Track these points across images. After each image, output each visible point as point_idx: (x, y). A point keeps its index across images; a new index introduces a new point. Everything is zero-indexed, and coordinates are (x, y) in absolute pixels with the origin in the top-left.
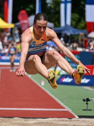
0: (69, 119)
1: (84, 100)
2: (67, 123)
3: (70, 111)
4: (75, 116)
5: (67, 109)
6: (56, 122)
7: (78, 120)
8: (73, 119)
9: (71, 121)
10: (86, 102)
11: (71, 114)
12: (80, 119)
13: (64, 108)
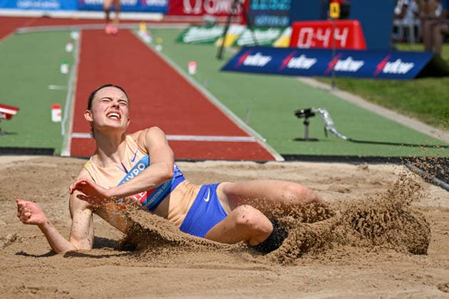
0: (258, 164)
1: (298, 114)
2: (253, 173)
3: (263, 142)
4: (274, 156)
5: (254, 137)
6: (225, 173)
7: (283, 167)
8: (270, 163)
9: (264, 168)
10: (303, 120)
11: (264, 150)
12: (287, 164)
13: (245, 134)
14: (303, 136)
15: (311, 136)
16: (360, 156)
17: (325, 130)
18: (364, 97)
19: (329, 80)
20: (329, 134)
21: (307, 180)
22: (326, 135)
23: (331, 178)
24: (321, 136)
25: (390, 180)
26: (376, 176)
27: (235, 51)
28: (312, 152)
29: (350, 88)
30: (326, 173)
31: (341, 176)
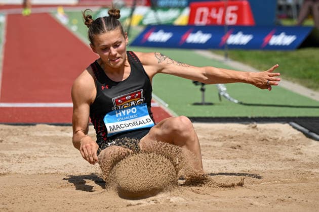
3: (166, 107)
5: (158, 103)
11: (166, 114)
14: (200, 101)
15: (207, 100)
16: (250, 116)
17: (219, 95)
18: (253, 65)
19: (223, 52)
20: (222, 98)
21: (204, 138)
22: (220, 99)
23: (225, 137)
24: (215, 100)
25: (276, 137)
26: (264, 133)
27: (140, 30)
28: (208, 115)
29: (241, 59)
30: (220, 132)
31: (233, 135)
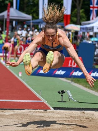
0: (44, 111)
1: (59, 92)
2: (42, 114)
3: (46, 102)
4: (50, 108)
5: (43, 100)
7: (53, 112)
8: (48, 111)
9: (46, 112)
10: (61, 94)
11: (46, 106)
12: (55, 111)
13: (40, 100)
14: (61, 101)
15: (64, 100)
16: (82, 108)
18: (83, 85)
20: (70, 99)
21: (62, 117)
23: (71, 116)
24: (67, 100)
25: (92, 117)
26: (87, 116)
28: (64, 106)
29: (78, 82)
30: (69, 114)
31: (74, 115)
